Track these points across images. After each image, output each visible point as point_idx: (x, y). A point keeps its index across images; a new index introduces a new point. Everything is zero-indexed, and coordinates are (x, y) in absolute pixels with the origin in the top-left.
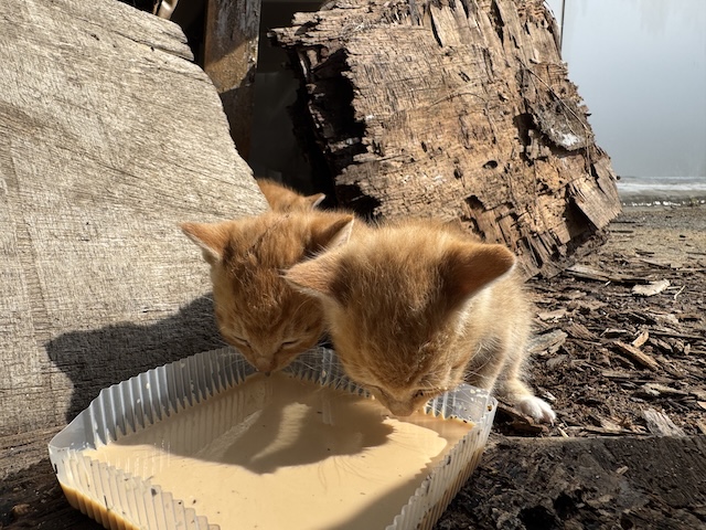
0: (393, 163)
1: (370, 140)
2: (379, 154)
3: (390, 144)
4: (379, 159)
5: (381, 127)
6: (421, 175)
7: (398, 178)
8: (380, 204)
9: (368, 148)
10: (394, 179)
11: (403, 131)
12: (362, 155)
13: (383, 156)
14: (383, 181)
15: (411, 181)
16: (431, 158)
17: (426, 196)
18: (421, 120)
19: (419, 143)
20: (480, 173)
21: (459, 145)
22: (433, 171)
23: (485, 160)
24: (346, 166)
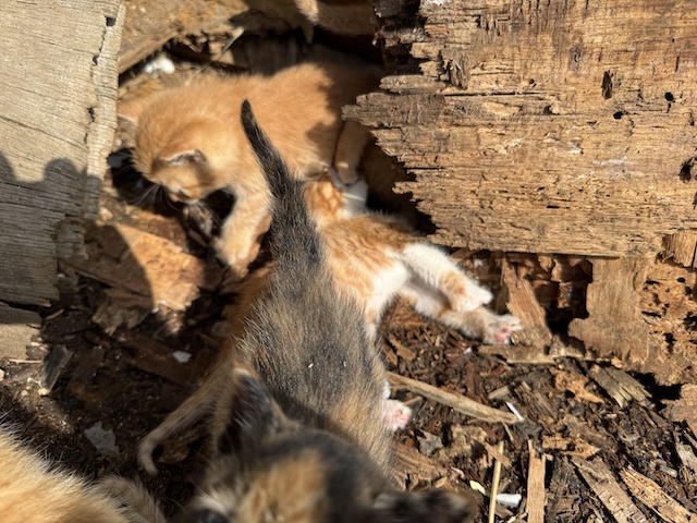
0: (489, 107)
1: (433, 50)
2: (448, 82)
3: (493, 64)
4: (448, 90)
5: (472, 25)
6: (563, 146)
7: (484, 141)
8: (412, 178)
9: (424, 66)
10: (474, 139)
11: (548, 39)
12: (403, 78)
13: (460, 86)
14: (439, 137)
15: (522, 153)
16: (618, 116)
17: (551, 193)
18: (632, 15)
19: (598, 72)
22: (609, 145)
24: (367, 92)
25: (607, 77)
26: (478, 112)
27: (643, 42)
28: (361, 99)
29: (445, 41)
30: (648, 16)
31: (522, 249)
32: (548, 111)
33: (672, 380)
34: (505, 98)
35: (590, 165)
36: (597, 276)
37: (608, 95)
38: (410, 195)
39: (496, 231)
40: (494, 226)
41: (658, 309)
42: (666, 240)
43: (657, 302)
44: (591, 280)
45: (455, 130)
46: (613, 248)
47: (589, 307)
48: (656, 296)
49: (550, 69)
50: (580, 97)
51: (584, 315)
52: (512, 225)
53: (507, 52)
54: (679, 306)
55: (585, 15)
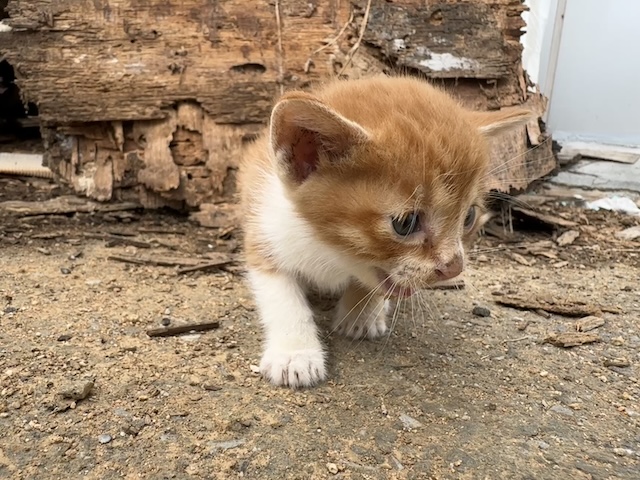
0: (67, 38)
6: (108, 58)
10: (59, 55)
14: (39, 53)
15: (86, 62)
16: (133, 41)
20: (221, 75)
21: (195, 34)
22: (131, 56)
23: (241, 61)
26: (62, 41)
27: (138, 6)
34: (75, 33)
35: (123, 67)
38: (20, 87)
39: (78, 108)
45: (49, 50)
46: (144, 114)
50: (112, 32)
51: (144, 167)
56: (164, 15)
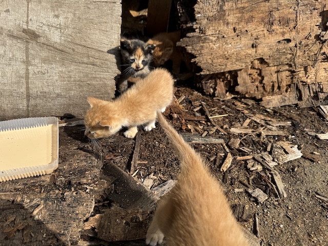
0: (211, 38)
1: (198, 26)
2: (202, 33)
3: (211, 28)
4: (202, 35)
5: (206, 20)
6: (228, 45)
7: (211, 46)
8: (196, 57)
9: (196, 30)
10: (209, 46)
11: (222, 21)
12: (192, 33)
13: (204, 34)
14: (201, 46)
15: (219, 47)
16: (238, 36)
17: (227, 55)
18: (237, 15)
19: (232, 27)
20: (273, 46)
21: (263, 29)
22: (237, 43)
23: (281, 38)
24: (183, 38)
25: (234, 28)
26: (209, 39)
27: (240, 20)
28: (181, 40)
29: (201, 24)
30: (240, 15)
31: (222, 71)
32: (223, 37)
33: (260, 97)
34: (214, 36)
35: (234, 48)
36: (239, 75)
37: (235, 32)
38: (195, 62)
39: (216, 68)
40: (216, 66)
41: (253, 81)
42: (252, 62)
43: (253, 79)
44: (238, 76)
45: (205, 44)
46: (242, 66)
47: (239, 83)
48: (252, 78)
49: (223, 28)
50: (229, 33)
51: (238, 85)
52: (220, 65)
53: (214, 25)
54: (257, 79)
55: (228, 16)
56: (250, 23)
